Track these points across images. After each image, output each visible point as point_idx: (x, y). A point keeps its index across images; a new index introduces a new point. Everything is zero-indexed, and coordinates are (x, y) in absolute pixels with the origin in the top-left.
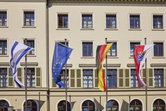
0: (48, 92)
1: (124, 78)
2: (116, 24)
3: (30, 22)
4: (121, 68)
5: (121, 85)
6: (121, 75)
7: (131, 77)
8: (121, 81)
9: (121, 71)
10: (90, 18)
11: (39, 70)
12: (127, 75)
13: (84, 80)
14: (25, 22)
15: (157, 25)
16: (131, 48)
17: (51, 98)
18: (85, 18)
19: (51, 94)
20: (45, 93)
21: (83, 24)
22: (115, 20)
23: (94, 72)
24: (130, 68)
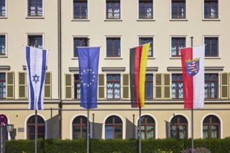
0: (61, 104)
1: (163, 86)
2: (152, 12)
3: (36, 10)
4: (158, 72)
5: (159, 95)
6: (159, 82)
7: (171, 85)
8: (159, 90)
9: (159, 76)
10: (117, 5)
11: (48, 75)
12: (167, 82)
13: (108, 88)
14: (29, 10)
16: (173, 46)
17: (63, 112)
18: (110, 5)
19: (64, 107)
20: (57, 106)
21: (107, 13)
22: (152, 7)
23: (122, 78)
24: (170, 73)
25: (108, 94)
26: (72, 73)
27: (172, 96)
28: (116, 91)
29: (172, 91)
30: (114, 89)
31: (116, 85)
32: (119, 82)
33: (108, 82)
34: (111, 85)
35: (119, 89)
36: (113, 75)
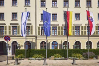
0: (36, 37)
2: (68, 5)
3: (28, 4)
10: (56, 2)
11: (32, 27)
14: (25, 4)
15: (88, 5)
17: (37, 40)
18: (53, 2)
19: (37, 38)
20: (35, 38)
21: (52, 5)
22: (68, 3)
23: (57, 28)
24: (75, 26)
25: (52, 34)
26: (40, 26)
27: (75, 34)
28: (55, 33)
29: (75, 33)
30: (54, 32)
31: (55, 31)
32: (56, 30)
33: (53, 30)
34: (54, 31)
35: (57, 32)
36: (54, 27)
